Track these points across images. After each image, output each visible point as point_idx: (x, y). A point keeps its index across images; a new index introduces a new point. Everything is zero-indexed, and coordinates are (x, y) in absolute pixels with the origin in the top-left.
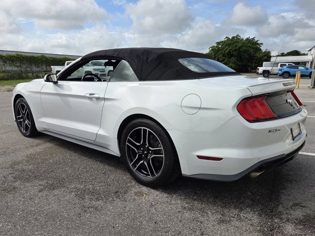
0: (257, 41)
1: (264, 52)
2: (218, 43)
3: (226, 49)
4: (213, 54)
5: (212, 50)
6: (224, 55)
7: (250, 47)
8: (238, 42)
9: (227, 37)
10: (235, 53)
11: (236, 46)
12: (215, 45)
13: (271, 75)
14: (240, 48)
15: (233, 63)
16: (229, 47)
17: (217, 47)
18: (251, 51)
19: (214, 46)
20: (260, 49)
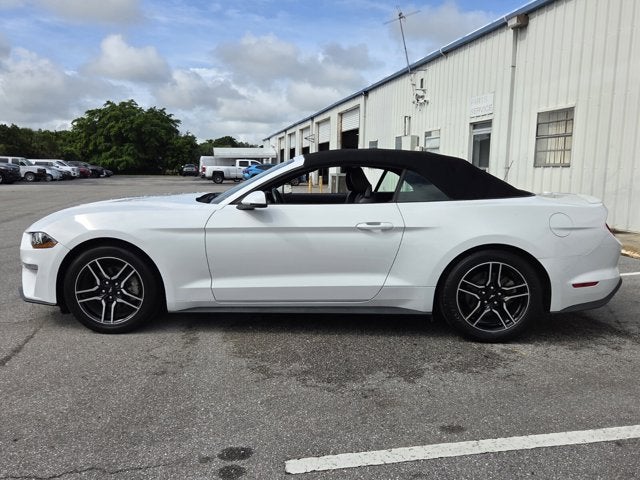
0: (170, 115)
1: (186, 137)
2: (91, 113)
3: (113, 127)
4: (83, 135)
5: (79, 126)
6: (108, 139)
7: (157, 125)
8: (134, 114)
9: (108, 102)
10: (132, 136)
11: (132, 122)
12: (86, 117)
13: (226, 179)
14: (140, 126)
15: (129, 154)
16: (117, 122)
17: (89, 120)
18: (163, 133)
19: (83, 119)
20: (177, 132)
